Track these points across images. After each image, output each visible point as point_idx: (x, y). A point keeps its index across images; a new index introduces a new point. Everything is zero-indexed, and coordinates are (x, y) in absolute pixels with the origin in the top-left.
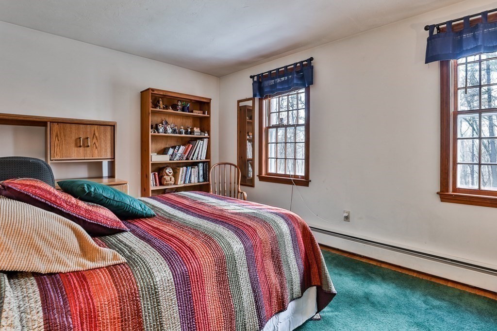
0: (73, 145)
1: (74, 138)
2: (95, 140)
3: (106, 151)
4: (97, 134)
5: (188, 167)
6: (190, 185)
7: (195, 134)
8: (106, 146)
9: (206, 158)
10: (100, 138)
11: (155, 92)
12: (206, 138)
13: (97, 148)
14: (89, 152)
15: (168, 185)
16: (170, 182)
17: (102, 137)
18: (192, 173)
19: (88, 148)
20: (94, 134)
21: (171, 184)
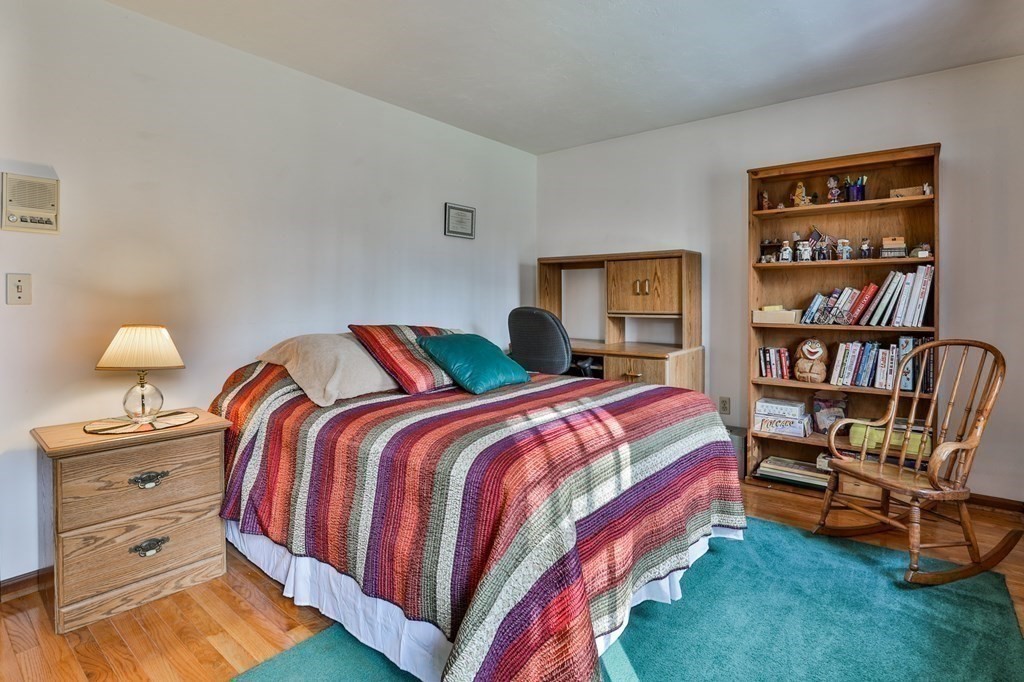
0: (630, 292)
1: (631, 282)
2: (656, 284)
3: (671, 301)
4: (659, 274)
5: (869, 346)
6: (870, 390)
7: (885, 254)
8: (671, 293)
9: (924, 324)
10: (663, 279)
11: (761, 175)
12: (924, 264)
13: (659, 296)
14: (648, 302)
15: (804, 380)
16: (810, 375)
17: (666, 276)
18: (880, 362)
19: (648, 297)
20: (656, 274)
21: (813, 381)
